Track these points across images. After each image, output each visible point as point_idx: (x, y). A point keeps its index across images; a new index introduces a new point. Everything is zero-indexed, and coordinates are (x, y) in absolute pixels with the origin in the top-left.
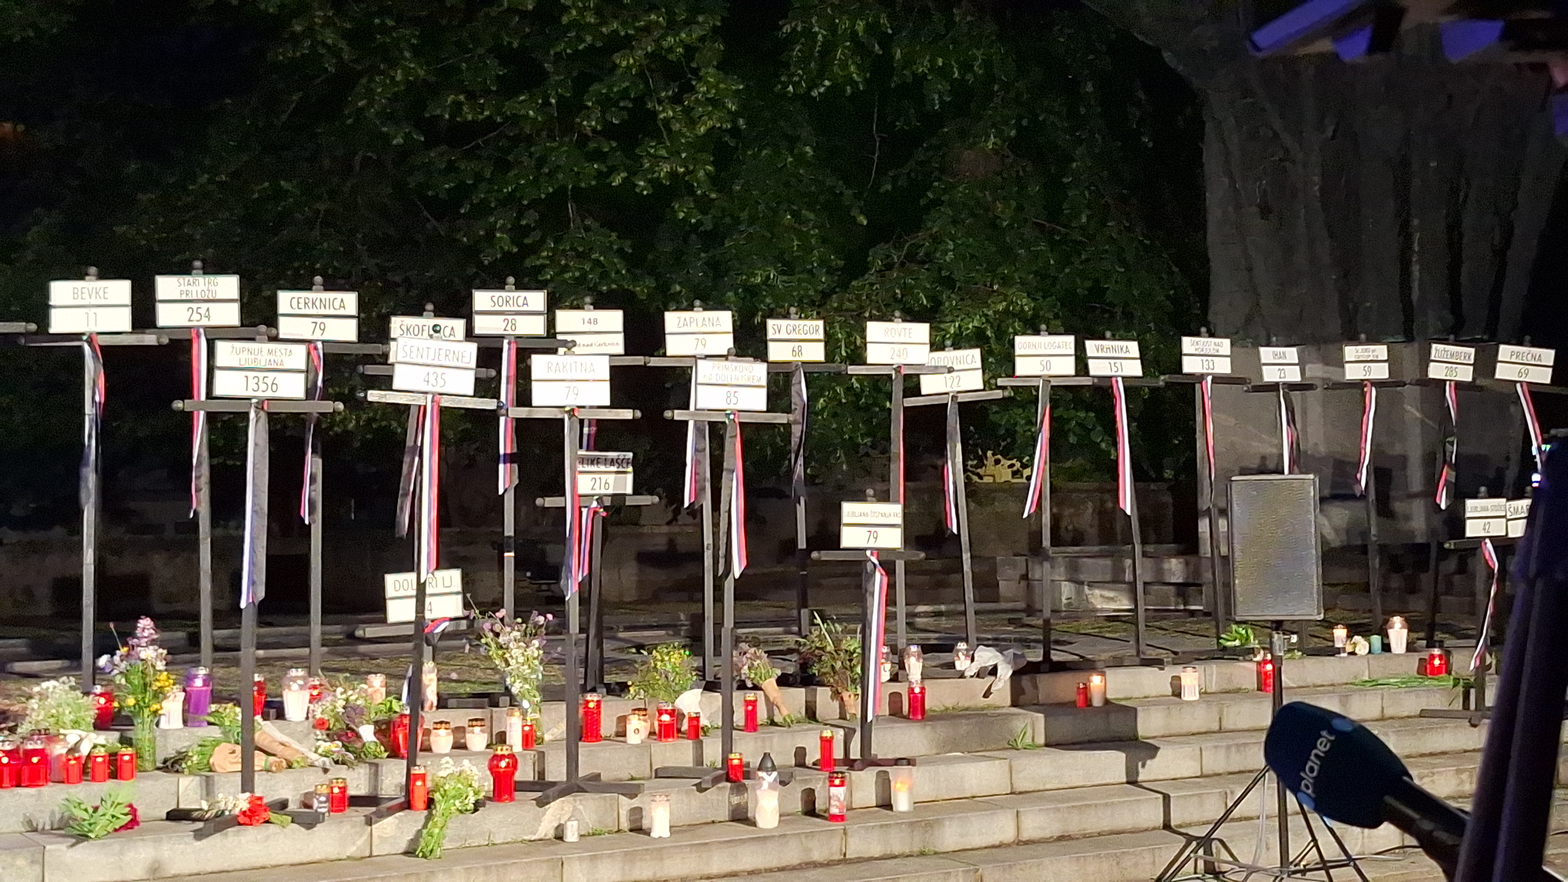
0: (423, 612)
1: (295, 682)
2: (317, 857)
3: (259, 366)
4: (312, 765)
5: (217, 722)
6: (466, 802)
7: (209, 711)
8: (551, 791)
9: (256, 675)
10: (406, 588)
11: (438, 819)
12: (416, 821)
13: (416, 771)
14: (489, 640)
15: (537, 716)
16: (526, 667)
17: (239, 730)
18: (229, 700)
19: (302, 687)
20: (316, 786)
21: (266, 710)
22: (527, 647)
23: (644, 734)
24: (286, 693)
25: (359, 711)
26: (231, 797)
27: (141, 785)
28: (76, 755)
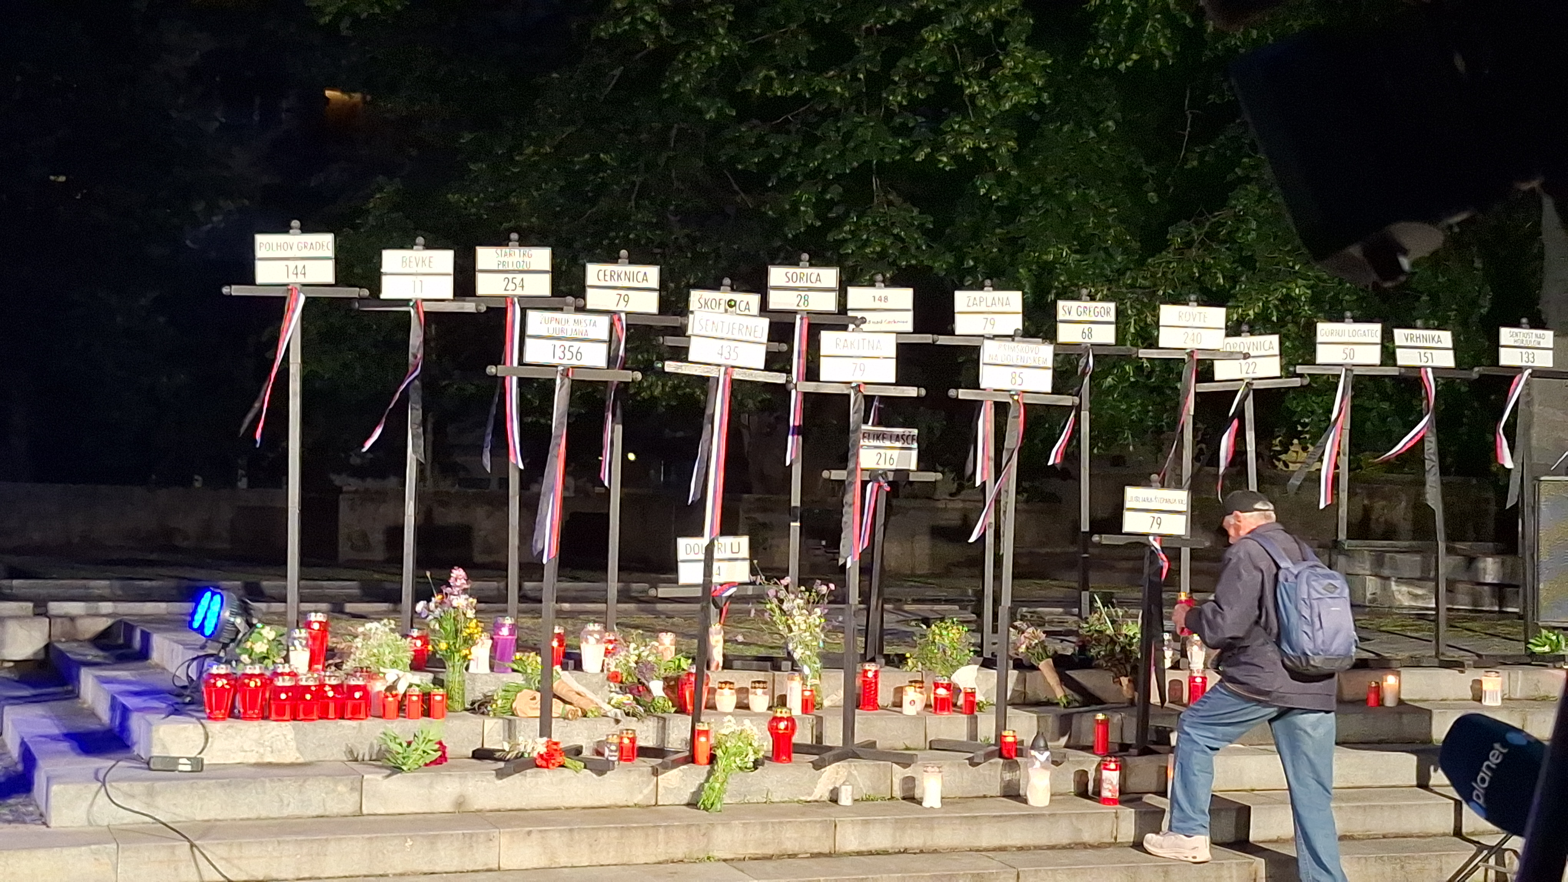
0: (711, 577)
1: (592, 635)
2: (607, 802)
3: (565, 335)
4: (605, 716)
5: (520, 669)
6: (746, 760)
7: (513, 658)
8: (826, 756)
9: (556, 628)
10: (696, 551)
11: (719, 774)
12: (699, 775)
13: (699, 727)
14: (774, 606)
15: (817, 682)
16: (808, 634)
17: (540, 678)
18: (532, 649)
19: (598, 641)
20: (608, 735)
21: (566, 660)
22: (810, 614)
23: (920, 706)
24: (583, 646)
25: (649, 666)
26: (530, 741)
27: (450, 725)
28: (394, 692)
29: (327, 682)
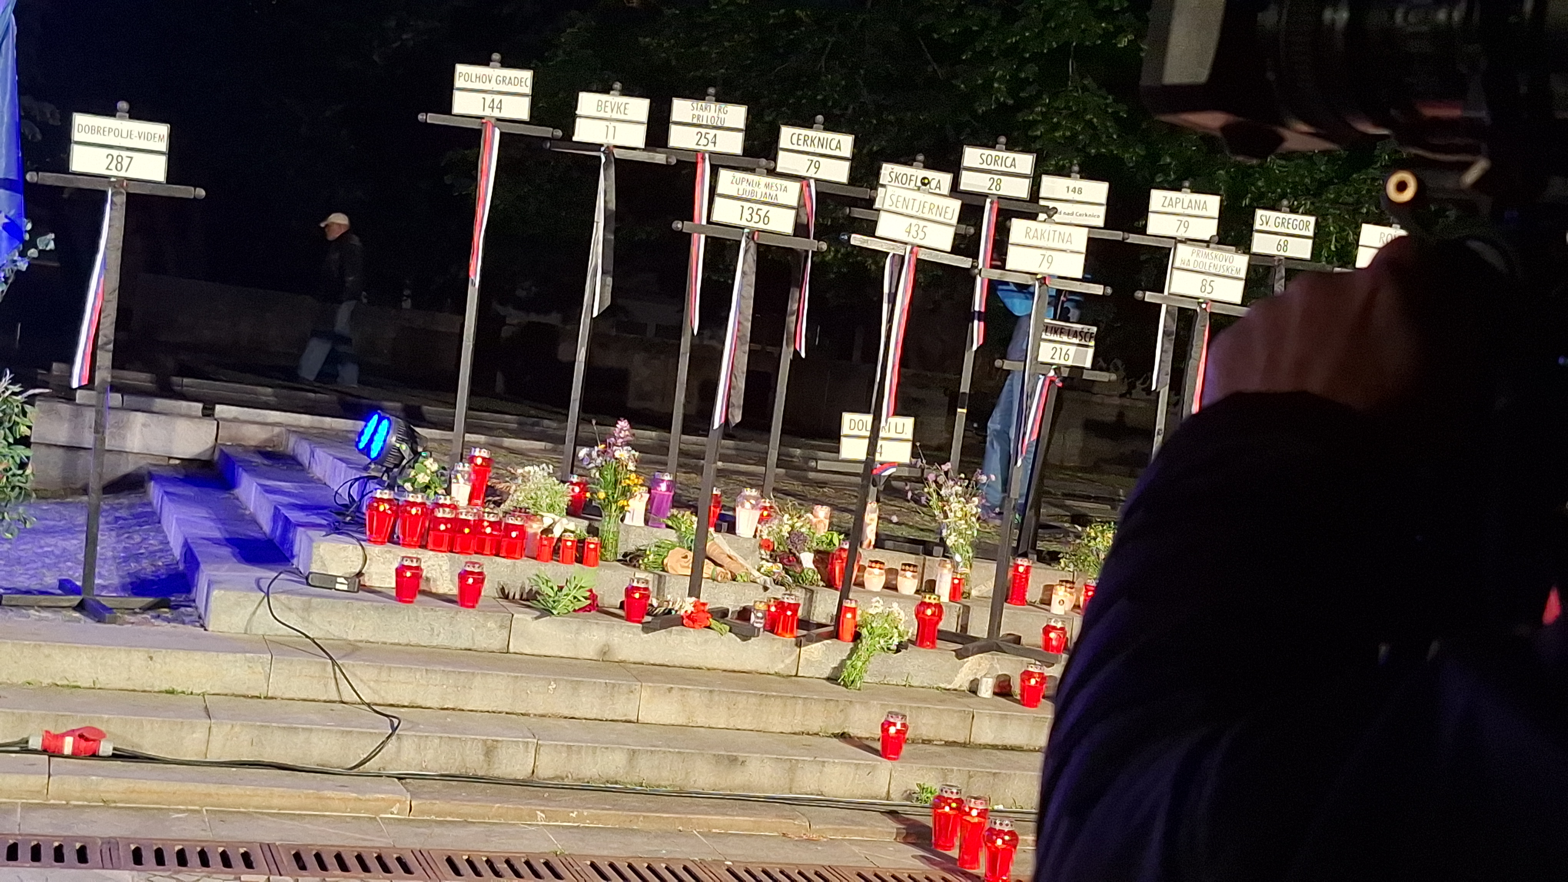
0: (874, 455)
1: (748, 501)
2: (748, 668)
3: (754, 198)
4: (754, 582)
5: (674, 526)
6: (890, 642)
7: (669, 514)
8: (970, 646)
9: (715, 488)
10: (861, 428)
11: (862, 653)
12: (841, 651)
13: (847, 604)
14: (932, 490)
15: (967, 571)
16: (963, 522)
17: (693, 537)
18: (687, 506)
19: (753, 507)
20: (755, 602)
21: (720, 522)
22: (967, 502)
23: (1068, 606)
24: (737, 509)
25: (802, 538)
26: (679, 599)
27: (602, 573)
28: (550, 536)
29: (486, 518)
